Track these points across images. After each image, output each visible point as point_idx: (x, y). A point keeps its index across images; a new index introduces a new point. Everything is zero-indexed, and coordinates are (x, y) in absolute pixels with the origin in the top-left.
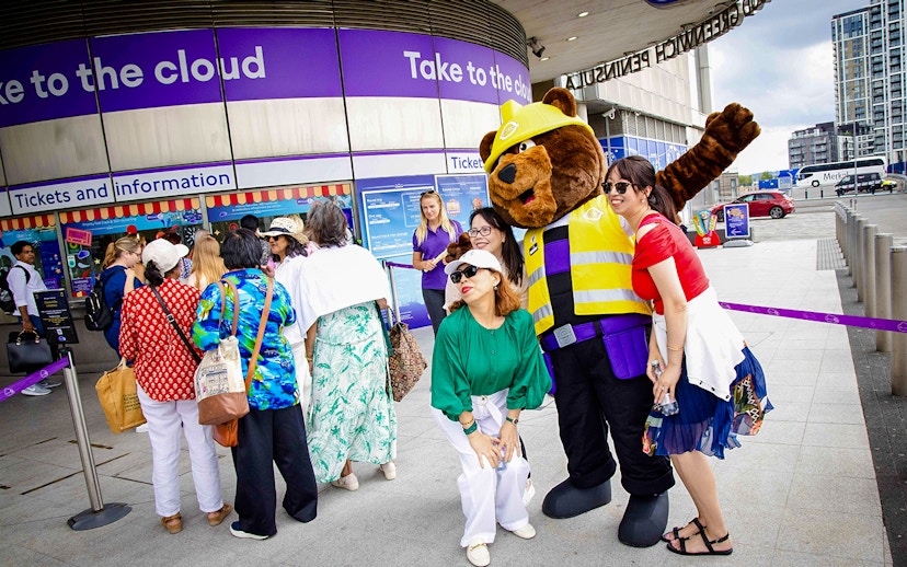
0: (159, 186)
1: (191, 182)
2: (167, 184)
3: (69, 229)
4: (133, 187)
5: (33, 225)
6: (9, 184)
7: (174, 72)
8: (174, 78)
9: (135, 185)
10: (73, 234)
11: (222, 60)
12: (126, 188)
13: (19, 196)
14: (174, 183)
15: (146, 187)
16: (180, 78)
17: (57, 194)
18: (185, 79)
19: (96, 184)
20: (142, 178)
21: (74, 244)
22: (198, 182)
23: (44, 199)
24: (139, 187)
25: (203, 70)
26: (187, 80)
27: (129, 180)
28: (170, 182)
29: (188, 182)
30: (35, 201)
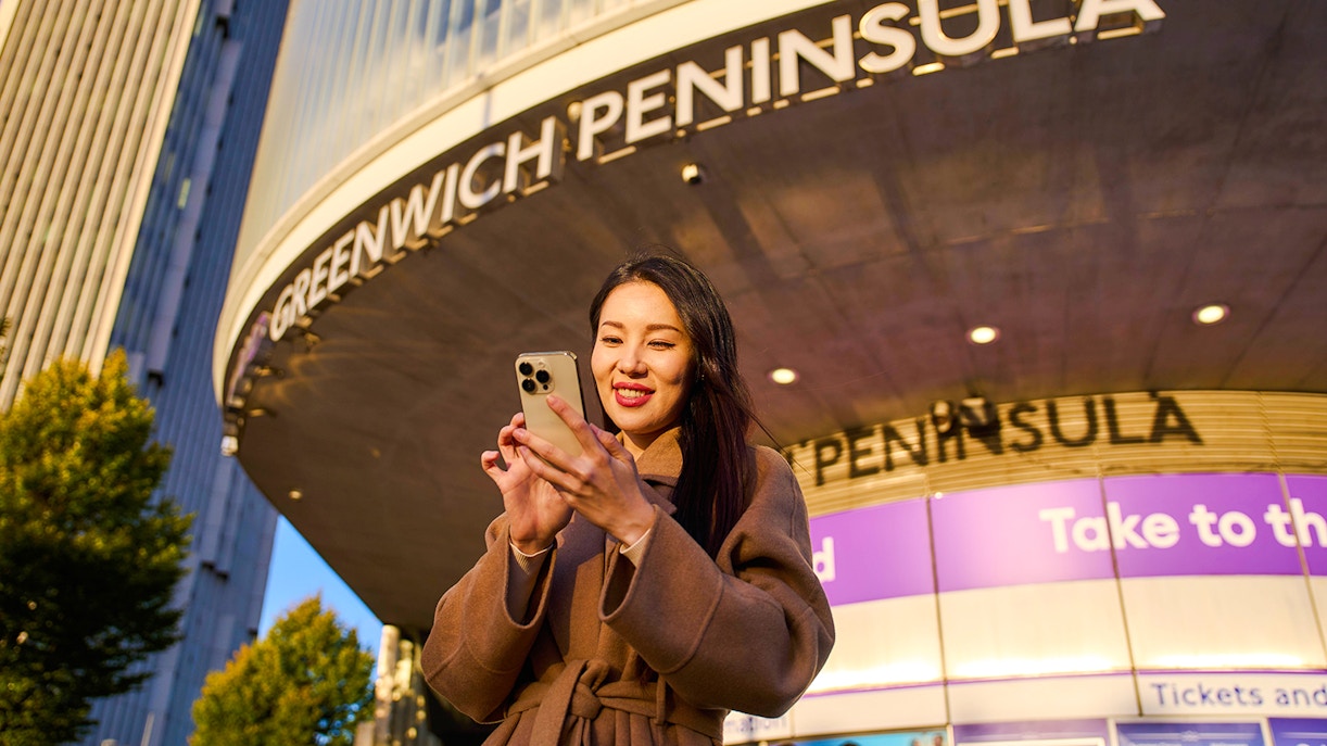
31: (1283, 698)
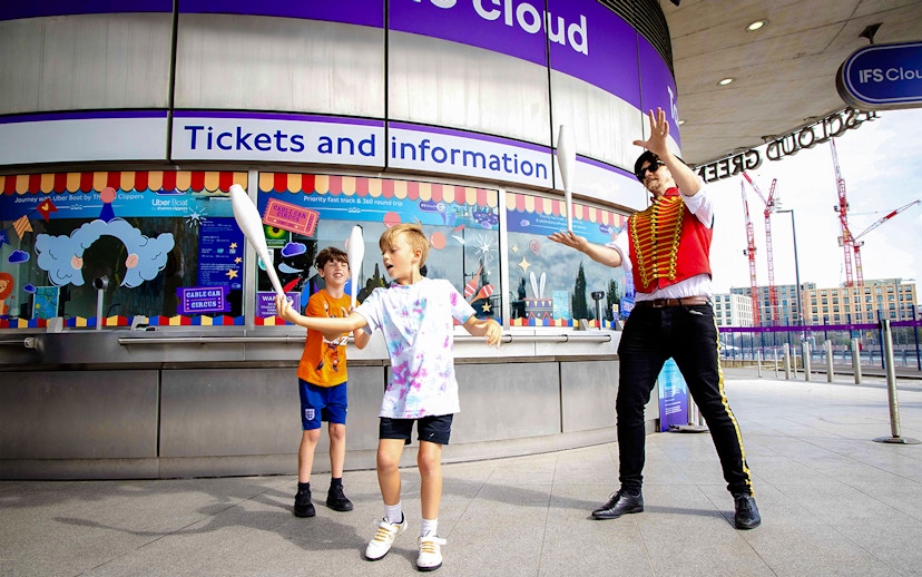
0: (459, 157)
1: (502, 162)
2: (470, 157)
3: (272, 202)
4: (418, 151)
5: (197, 184)
6: (176, 106)
7: (496, 7)
8: (494, 15)
9: (423, 147)
10: (281, 212)
11: (549, 14)
12: (408, 150)
13: (194, 129)
14: (479, 159)
15: (439, 155)
16: (502, 16)
17: (279, 136)
18: (509, 21)
19: (358, 133)
20: (436, 140)
21: (276, 230)
22: (511, 165)
23: (250, 141)
24: (428, 152)
25: (529, 18)
26: (511, 24)
27: (416, 137)
28: (474, 156)
29: (498, 162)
30: (231, 141)
31: (326, 145)
